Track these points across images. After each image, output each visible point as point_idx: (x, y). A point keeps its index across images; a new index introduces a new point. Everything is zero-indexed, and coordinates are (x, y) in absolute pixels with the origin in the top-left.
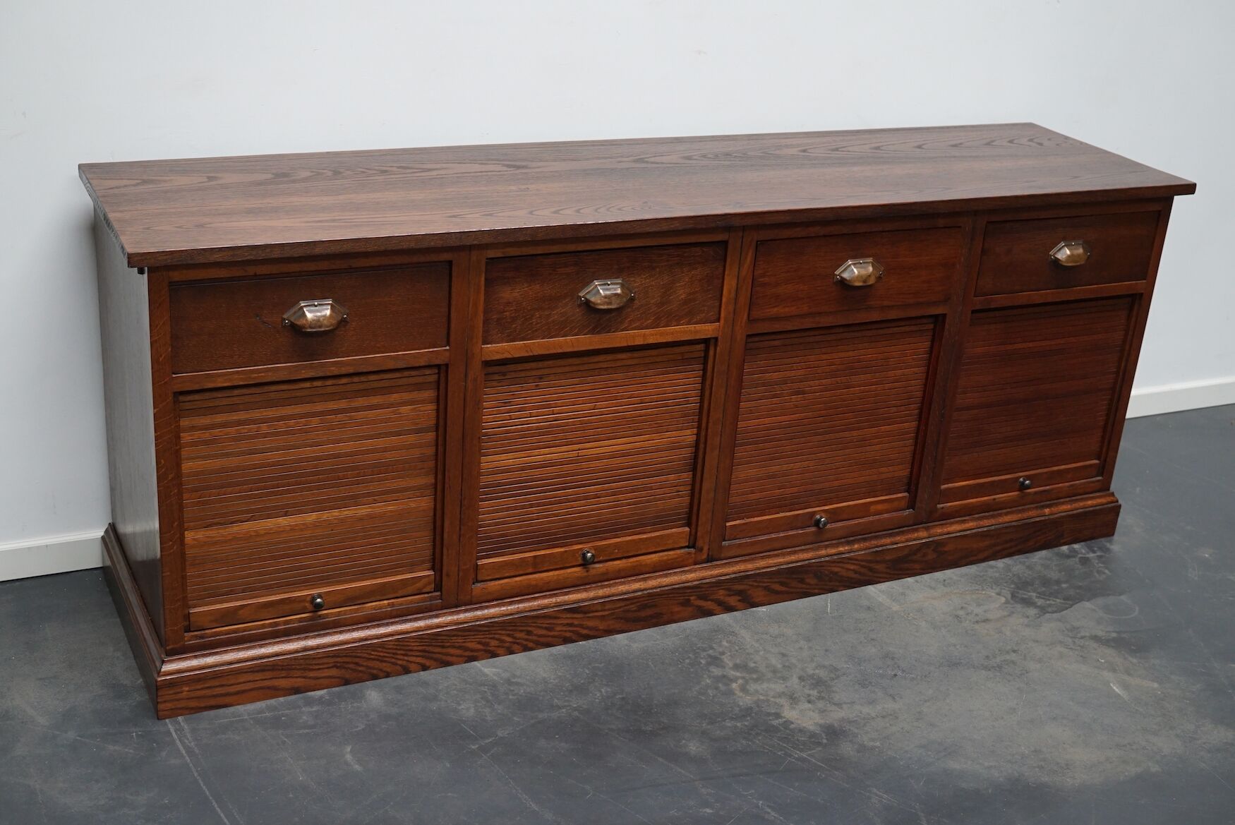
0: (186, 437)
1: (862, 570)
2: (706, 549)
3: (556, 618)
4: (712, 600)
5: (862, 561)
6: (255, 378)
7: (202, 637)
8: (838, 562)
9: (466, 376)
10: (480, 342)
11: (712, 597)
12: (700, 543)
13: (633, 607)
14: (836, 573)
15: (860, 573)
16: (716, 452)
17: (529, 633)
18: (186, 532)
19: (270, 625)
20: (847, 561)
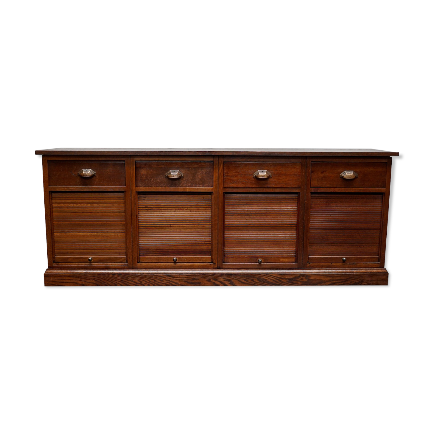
0: (54, 205)
1: (277, 281)
2: (217, 264)
3: (163, 277)
4: (219, 281)
5: (276, 277)
6: (70, 189)
7: (58, 265)
8: (266, 276)
9: (131, 195)
10: (135, 186)
11: (219, 280)
12: (214, 261)
13: (190, 278)
14: (266, 280)
15: (275, 281)
16: (217, 231)
17: (155, 281)
18: (54, 233)
19: (77, 264)
20: (270, 276)
